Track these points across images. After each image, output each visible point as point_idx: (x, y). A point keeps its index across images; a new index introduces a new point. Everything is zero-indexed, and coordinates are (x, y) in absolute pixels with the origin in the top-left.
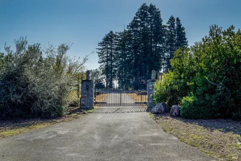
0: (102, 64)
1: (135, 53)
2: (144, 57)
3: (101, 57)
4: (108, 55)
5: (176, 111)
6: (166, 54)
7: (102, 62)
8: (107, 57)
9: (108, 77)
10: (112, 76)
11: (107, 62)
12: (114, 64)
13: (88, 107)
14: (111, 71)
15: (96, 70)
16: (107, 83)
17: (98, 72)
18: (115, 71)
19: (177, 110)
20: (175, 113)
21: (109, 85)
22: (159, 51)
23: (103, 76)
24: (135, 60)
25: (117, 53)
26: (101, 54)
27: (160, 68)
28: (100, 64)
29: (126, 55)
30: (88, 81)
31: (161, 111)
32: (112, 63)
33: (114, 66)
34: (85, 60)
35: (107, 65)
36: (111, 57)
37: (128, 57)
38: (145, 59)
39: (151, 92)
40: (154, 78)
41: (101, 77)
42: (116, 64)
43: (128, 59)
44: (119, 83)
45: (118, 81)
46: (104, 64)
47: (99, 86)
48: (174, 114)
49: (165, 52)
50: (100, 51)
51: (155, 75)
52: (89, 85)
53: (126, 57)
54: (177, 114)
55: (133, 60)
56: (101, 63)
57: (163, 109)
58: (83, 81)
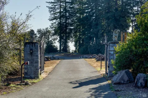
0: (54, 21)
1: (96, 8)
2: (108, 12)
3: (52, 12)
4: (62, 10)
5: (141, 81)
6: (135, 8)
7: (54, 19)
8: (60, 12)
9: (61, 38)
10: (66, 37)
11: (60, 19)
12: (69, 21)
13: (33, 76)
14: (66, 30)
15: (47, 29)
16: (60, 46)
17: (49, 32)
18: (71, 30)
19: (144, 80)
20: (141, 83)
21: (63, 49)
22: (126, 5)
23: (55, 37)
24: (96, 16)
25: (73, 8)
26: (52, 9)
27: (128, 27)
28: (51, 22)
29: (85, 10)
30: (32, 43)
31: (124, 81)
32: (66, 21)
33: (69, 24)
34: (28, 17)
35: (60, 23)
36: (66, 13)
37: (87, 13)
38: (109, 14)
39: (112, 57)
40: (116, 39)
41: (53, 37)
42: (72, 21)
43: (86, 15)
44: (75, 45)
45: (74, 43)
46: (56, 22)
47: (50, 49)
48: (139, 84)
49: (134, 6)
50: (50, 5)
51: (117, 35)
52: (34, 48)
53: (85, 13)
54: (143, 85)
55: (92, 16)
56: (52, 20)
57: (126, 78)
58: (26, 44)
